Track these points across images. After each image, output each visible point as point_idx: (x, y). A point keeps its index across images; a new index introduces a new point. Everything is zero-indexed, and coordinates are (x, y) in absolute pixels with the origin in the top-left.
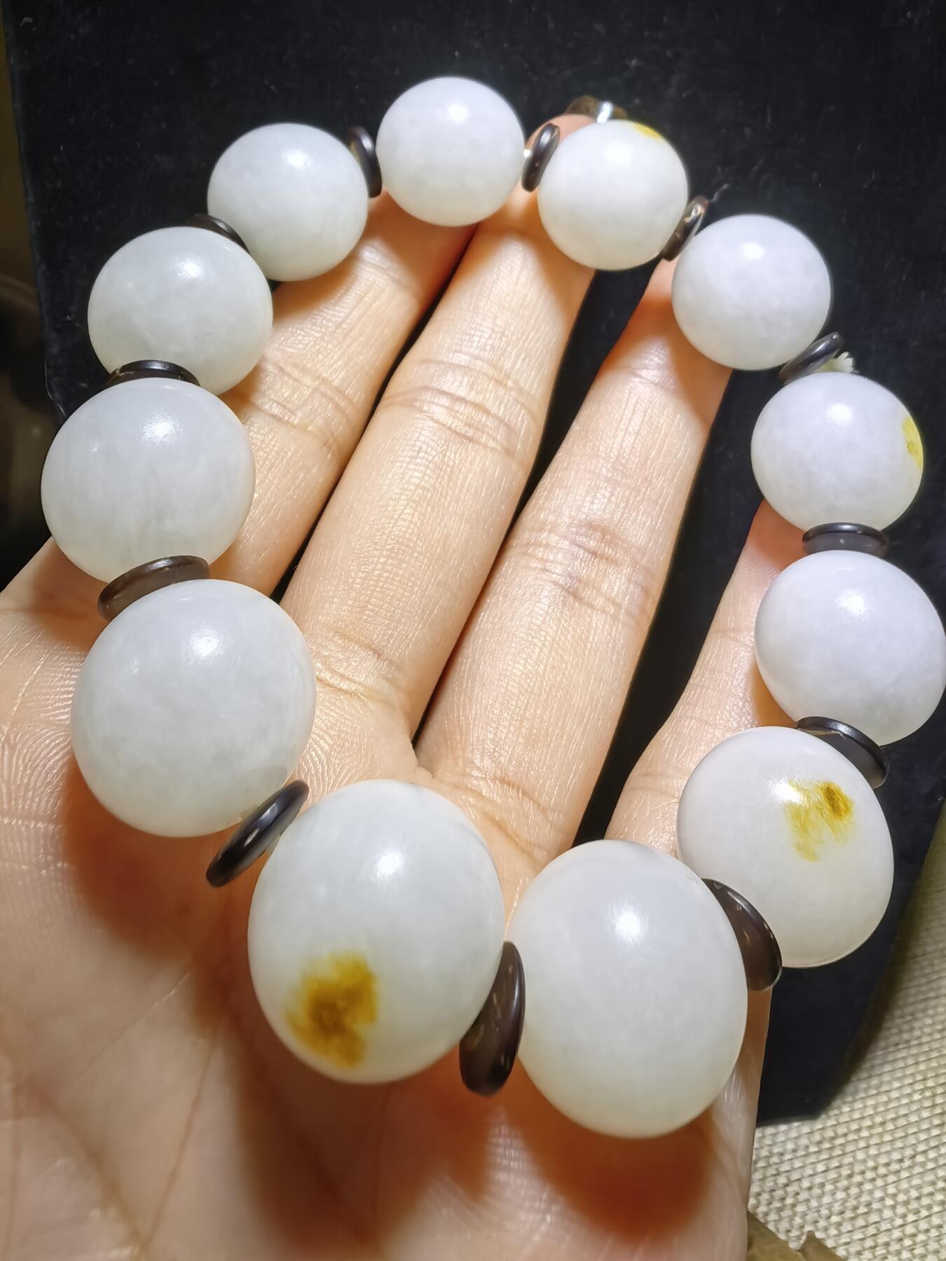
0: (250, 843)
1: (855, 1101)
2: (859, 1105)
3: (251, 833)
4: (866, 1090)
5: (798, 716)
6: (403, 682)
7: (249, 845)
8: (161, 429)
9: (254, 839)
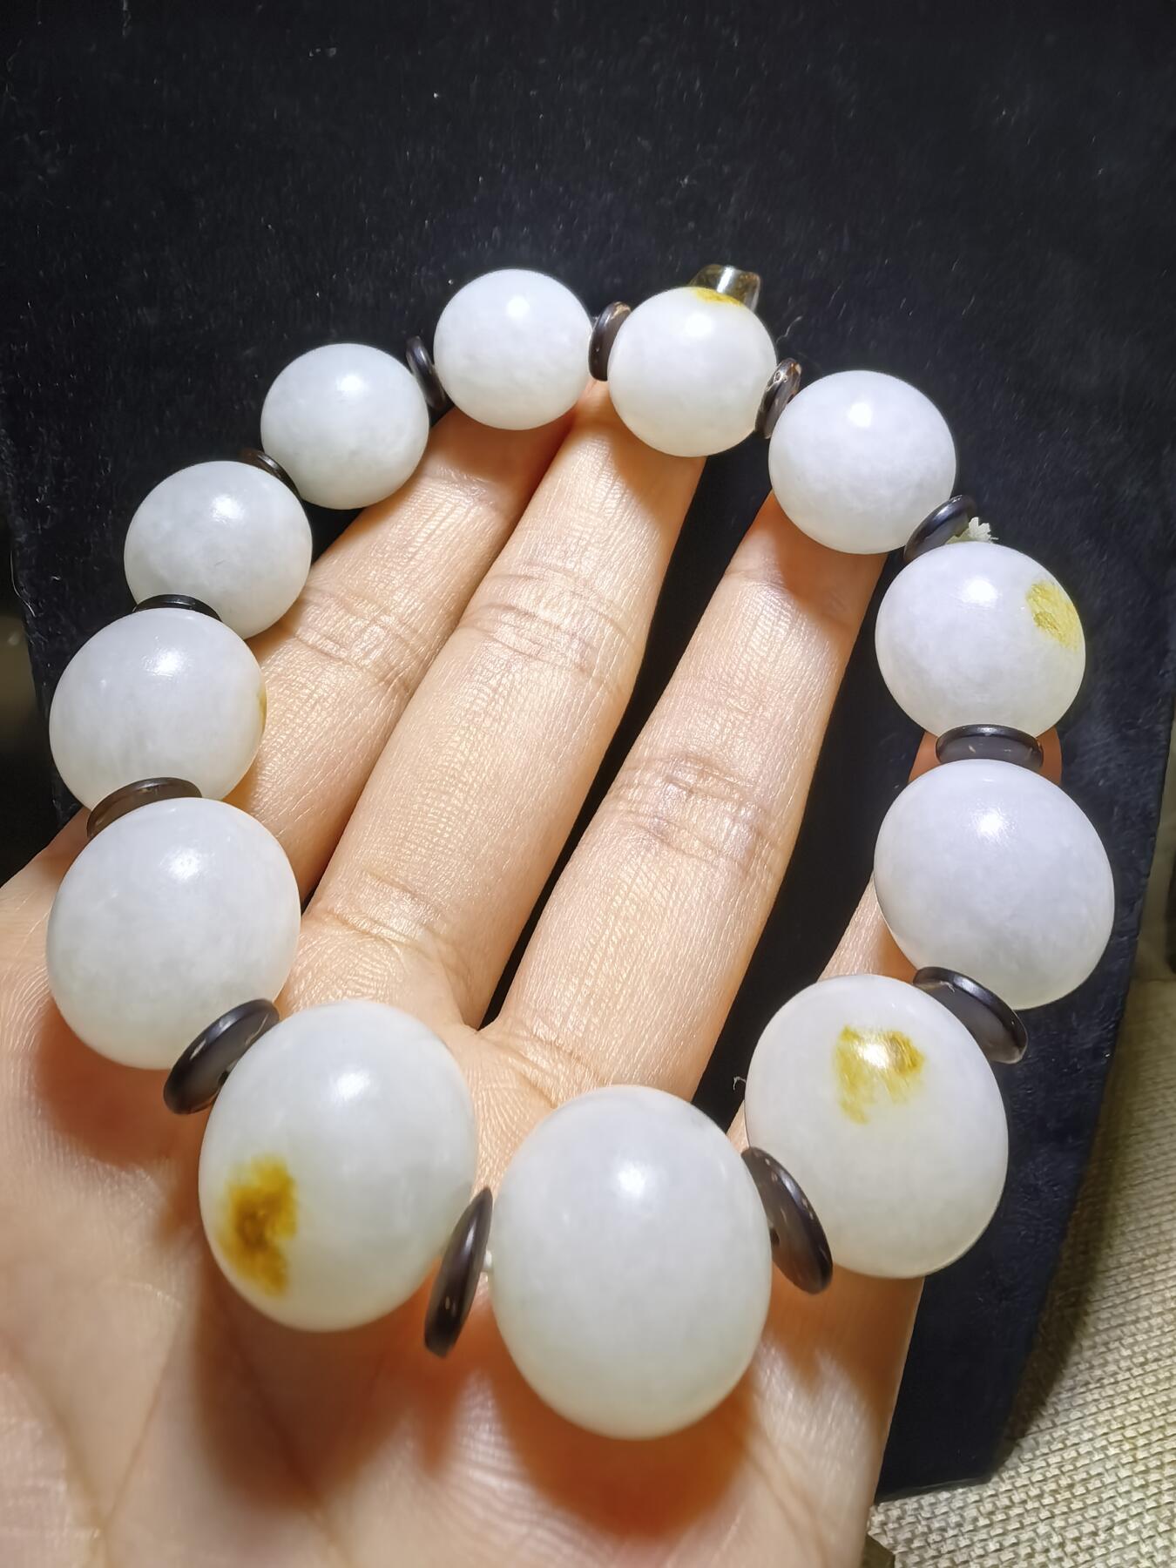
0: (197, 1055)
1: (1035, 1458)
2: (1040, 1463)
3: (200, 1043)
4: (1049, 1443)
5: (922, 962)
6: (443, 929)
7: (195, 1058)
8: (168, 663)
9: (202, 1050)
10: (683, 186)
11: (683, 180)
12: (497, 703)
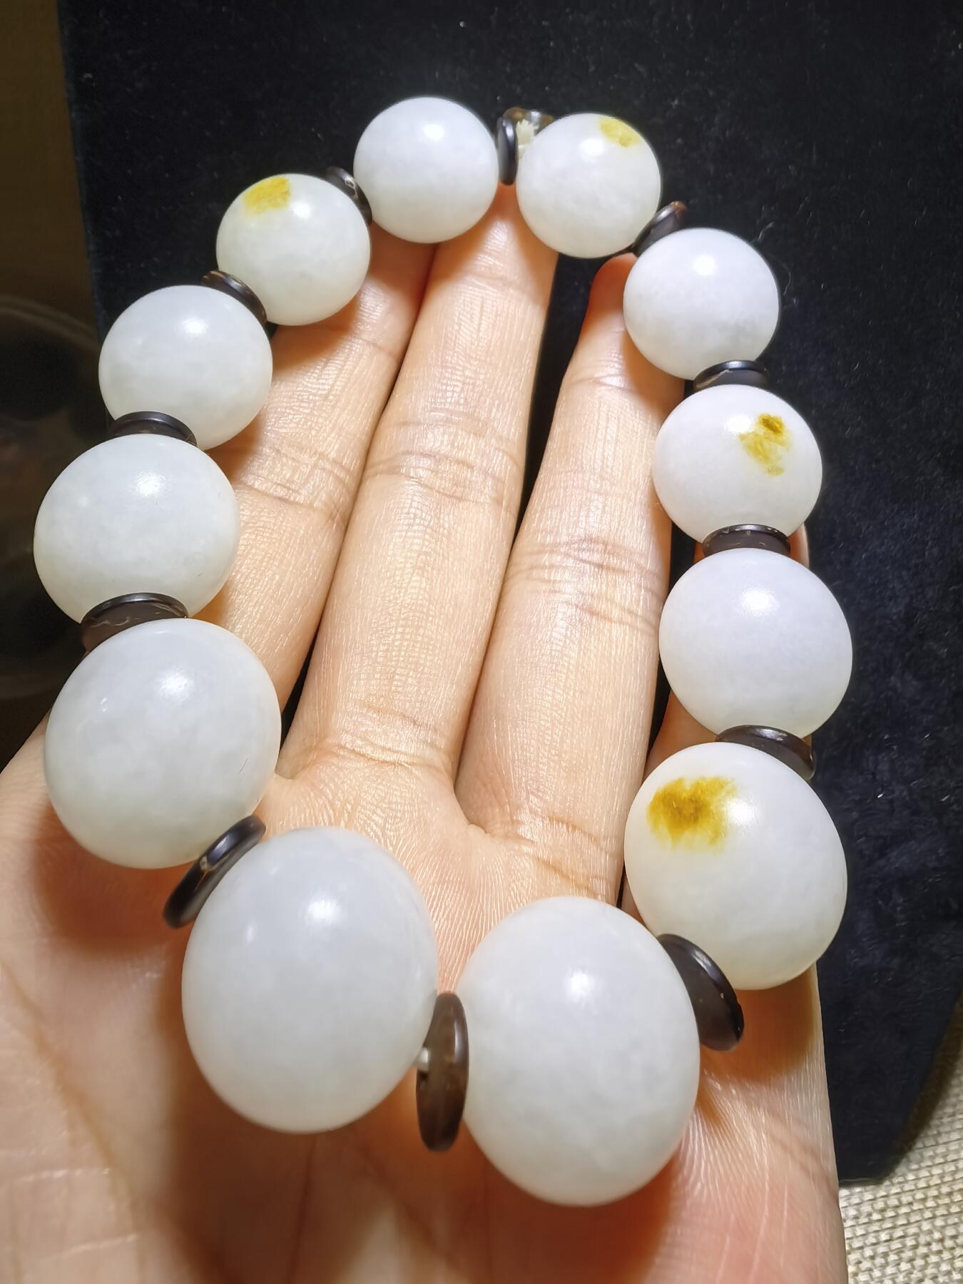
10: (674, 107)
11: (674, 100)
12: (442, 541)
